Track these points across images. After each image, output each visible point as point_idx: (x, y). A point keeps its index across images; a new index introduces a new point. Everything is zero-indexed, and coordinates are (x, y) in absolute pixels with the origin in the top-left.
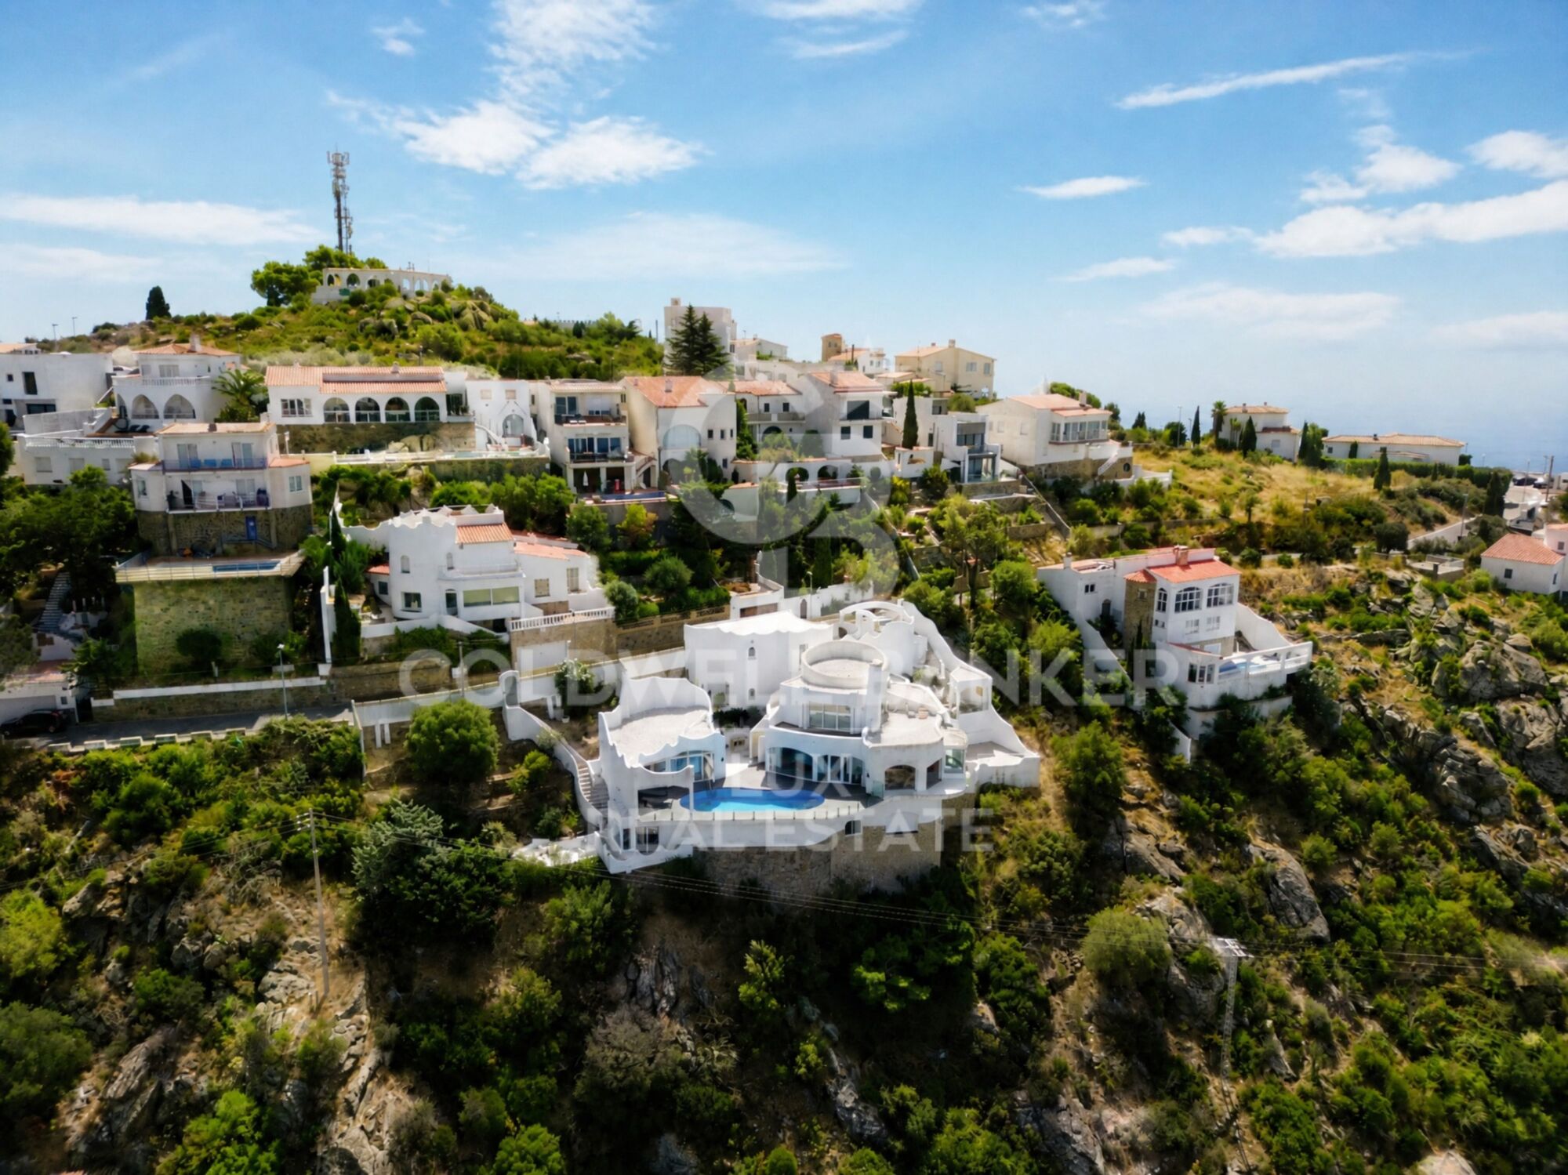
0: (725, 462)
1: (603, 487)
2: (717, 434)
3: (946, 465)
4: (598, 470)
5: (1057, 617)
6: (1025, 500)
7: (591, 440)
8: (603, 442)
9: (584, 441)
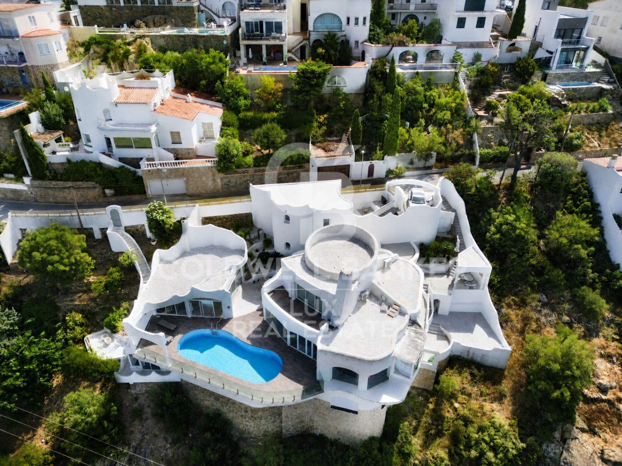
0: (357, 42)
1: (264, 59)
2: (352, 21)
3: (541, 54)
4: (260, 46)
5: (585, 210)
6: (602, 89)
7: (261, 23)
8: (269, 24)
9: (256, 23)
